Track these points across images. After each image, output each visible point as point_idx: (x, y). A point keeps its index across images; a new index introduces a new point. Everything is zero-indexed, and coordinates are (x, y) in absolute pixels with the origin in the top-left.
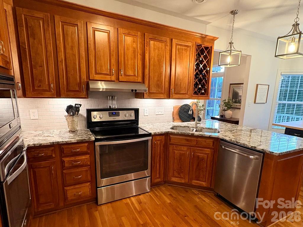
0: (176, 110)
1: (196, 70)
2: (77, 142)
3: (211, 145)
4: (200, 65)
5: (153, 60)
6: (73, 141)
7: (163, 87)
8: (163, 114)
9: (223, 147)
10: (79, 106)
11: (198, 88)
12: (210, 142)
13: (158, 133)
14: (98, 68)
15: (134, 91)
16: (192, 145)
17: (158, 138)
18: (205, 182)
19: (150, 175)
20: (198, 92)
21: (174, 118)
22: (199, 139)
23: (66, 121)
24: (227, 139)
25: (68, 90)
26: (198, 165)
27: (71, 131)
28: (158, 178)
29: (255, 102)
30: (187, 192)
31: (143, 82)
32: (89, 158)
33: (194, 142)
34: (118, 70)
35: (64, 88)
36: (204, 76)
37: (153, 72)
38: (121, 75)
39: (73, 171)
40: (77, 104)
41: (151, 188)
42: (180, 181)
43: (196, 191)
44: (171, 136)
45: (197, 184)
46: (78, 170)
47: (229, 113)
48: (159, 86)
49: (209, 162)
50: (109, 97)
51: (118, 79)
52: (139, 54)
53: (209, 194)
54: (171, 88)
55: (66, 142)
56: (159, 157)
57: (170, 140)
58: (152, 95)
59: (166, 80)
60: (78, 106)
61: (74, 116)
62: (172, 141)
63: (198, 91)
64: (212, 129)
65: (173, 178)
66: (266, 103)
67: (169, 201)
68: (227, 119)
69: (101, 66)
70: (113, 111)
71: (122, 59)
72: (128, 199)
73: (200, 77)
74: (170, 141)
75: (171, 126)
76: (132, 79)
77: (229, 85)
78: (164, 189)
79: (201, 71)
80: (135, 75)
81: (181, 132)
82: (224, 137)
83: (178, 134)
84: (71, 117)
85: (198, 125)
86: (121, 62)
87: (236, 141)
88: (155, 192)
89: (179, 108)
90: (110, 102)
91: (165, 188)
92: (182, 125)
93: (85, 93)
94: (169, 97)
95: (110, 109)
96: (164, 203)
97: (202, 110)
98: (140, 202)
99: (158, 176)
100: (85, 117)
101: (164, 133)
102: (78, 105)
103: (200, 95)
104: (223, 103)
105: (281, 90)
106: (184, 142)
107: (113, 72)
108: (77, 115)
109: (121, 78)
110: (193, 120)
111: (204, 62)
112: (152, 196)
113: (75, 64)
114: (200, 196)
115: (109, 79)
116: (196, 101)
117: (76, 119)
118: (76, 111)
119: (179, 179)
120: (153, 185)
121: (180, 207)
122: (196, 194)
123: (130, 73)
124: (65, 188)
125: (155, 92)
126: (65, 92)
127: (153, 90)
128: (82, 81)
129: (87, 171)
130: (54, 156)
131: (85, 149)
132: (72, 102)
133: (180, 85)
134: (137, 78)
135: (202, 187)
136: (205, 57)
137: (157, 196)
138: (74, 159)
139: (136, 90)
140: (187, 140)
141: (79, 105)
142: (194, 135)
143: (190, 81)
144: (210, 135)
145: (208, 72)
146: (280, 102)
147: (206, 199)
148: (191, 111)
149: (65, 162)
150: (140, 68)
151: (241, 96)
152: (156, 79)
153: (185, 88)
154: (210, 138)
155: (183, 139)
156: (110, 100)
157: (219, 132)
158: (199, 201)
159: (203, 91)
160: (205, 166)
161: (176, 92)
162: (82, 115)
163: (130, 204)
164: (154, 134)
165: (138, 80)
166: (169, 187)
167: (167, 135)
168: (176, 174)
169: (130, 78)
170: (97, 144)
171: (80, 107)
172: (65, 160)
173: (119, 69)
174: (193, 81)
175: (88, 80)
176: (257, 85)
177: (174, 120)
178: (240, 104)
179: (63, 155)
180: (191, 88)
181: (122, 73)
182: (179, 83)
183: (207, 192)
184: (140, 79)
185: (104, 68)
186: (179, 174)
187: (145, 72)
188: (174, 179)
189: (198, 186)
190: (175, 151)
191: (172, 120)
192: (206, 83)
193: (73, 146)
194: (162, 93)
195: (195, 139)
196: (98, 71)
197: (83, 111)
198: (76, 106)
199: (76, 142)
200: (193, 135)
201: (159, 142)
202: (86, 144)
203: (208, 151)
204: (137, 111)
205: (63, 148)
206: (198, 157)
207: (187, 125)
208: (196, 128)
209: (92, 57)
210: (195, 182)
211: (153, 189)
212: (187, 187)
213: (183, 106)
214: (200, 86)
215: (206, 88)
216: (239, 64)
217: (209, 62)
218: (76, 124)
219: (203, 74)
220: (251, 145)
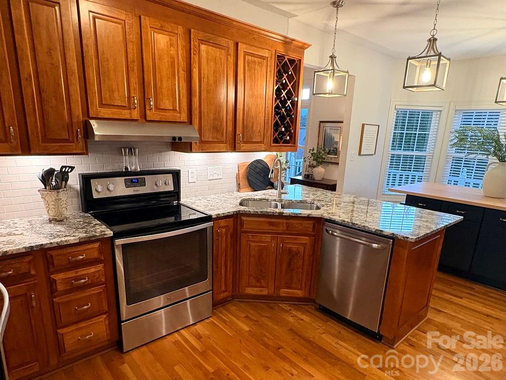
0: (242, 171)
1: (276, 101)
2: (80, 242)
3: (311, 230)
4: (282, 91)
5: (206, 80)
6: (72, 239)
7: (225, 130)
8: (221, 179)
9: (330, 232)
10: (69, 171)
11: (279, 131)
12: (309, 225)
13: (223, 214)
14: (106, 95)
15: (177, 140)
16: (279, 231)
17: (222, 223)
18: (301, 289)
19: (211, 288)
20: (280, 138)
21: (239, 184)
22: (292, 221)
23: (42, 200)
24: (336, 218)
25: (46, 139)
26: (289, 265)
27: (56, 220)
28: (223, 292)
29: (360, 154)
30: (272, 308)
31: (190, 122)
32: (103, 269)
33: (283, 225)
34: (144, 100)
35: (37, 133)
36: (288, 111)
37: (206, 104)
38: (151, 109)
39: (73, 296)
40: (66, 167)
41: (213, 309)
42: (260, 293)
43: (285, 305)
44: (244, 218)
45: (286, 294)
46: (83, 295)
47: (319, 172)
48: (216, 129)
49: (306, 257)
50: (123, 150)
51: (144, 116)
52: (181, 70)
53: (307, 308)
54: (238, 133)
55: (57, 243)
56: (224, 255)
57: (242, 225)
58: (205, 146)
59: (228, 119)
60: (66, 170)
61: (61, 190)
62: (246, 227)
63: (278, 136)
64: (307, 203)
65: (248, 288)
66: (375, 154)
67: (247, 329)
68: (317, 182)
69: (112, 91)
70: (133, 177)
71: (149, 77)
73: (283, 112)
74: (241, 227)
75: (239, 201)
76: (169, 116)
77: (318, 123)
78: (233, 308)
79: (284, 102)
80: (174, 110)
81: (260, 210)
82: (332, 217)
83: (256, 215)
84: (54, 193)
85: (283, 196)
86: (149, 83)
87: (352, 223)
88: (220, 315)
89: (247, 168)
90: (126, 159)
91: (235, 307)
92: (256, 197)
93: (81, 144)
94: (234, 149)
95: (125, 173)
96: (239, 331)
97: (286, 169)
98: (199, 337)
99: (223, 288)
100: (77, 191)
101: (232, 213)
102: (68, 168)
103: (283, 143)
104: (310, 155)
105: (394, 133)
106: (266, 227)
107: (136, 102)
108: (65, 187)
109: (150, 115)
110: (269, 187)
111: (288, 86)
112: (215, 322)
113: (59, 85)
114: (294, 313)
115: (128, 117)
116: (275, 153)
117: (63, 195)
118: (63, 180)
119: (258, 289)
120: (217, 304)
122: (286, 311)
123: (167, 104)
124: (60, 331)
125: (211, 140)
126: (40, 143)
127: (208, 136)
128: (75, 120)
129: (100, 293)
130: (33, 272)
131: (95, 254)
132: (55, 162)
133: (252, 126)
134: (179, 115)
135: (296, 298)
136: (290, 78)
137: (225, 322)
138: (74, 275)
139: (180, 139)
140: (271, 224)
141: (70, 167)
142: (284, 215)
143: (268, 120)
144: (310, 214)
145: (295, 104)
146: (393, 152)
147: (304, 317)
148: (272, 172)
149: (57, 282)
150: (183, 95)
151: (337, 143)
152: (212, 116)
153: (259, 132)
154: (309, 218)
155: (265, 222)
156: (125, 155)
157: (318, 208)
158: (294, 322)
159: (288, 138)
160: (301, 263)
161: (245, 140)
162: (70, 187)
163: (182, 342)
164: (216, 217)
165: (180, 117)
166: (242, 305)
167: (236, 216)
168: (253, 281)
169: (166, 114)
170: (118, 242)
171: (71, 172)
172: (56, 278)
173: (146, 97)
174: (271, 119)
175: (87, 119)
176: (363, 125)
177: (239, 188)
178: (337, 157)
179: (52, 269)
180: (269, 132)
181: (152, 103)
182: (251, 124)
183: (305, 305)
184: (184, 117)
185: (116, 94)
186: (258, 281)
187: (193, 103)
188: (250, 291)
189: (288, 297)
190: (251, 244)
191: (236, 188)
192: (292, 122)
193: (70, 250)
194: (222, 142)
195: (284, 221)
196: (106, 100)
197: (74, 181)
198: (63, 170)
199: (78, 241)
200: (281, 216)
201: (224, 230)
202: (97, 245)
203: (305, 239)
204: (176, 175)
205: (52, 256)
206: (290, 250)
207: (264, 197)
208: (281, 201)
209: (93, 71)
210: (284, 292)
212: (272, 299)
213: (254, 163)
214: (283, 129)
215: (292, 131)
216: (345, 94)
217: (296, 87)
218: (64, 206)
219: (288, 108)
220: (376, 228)
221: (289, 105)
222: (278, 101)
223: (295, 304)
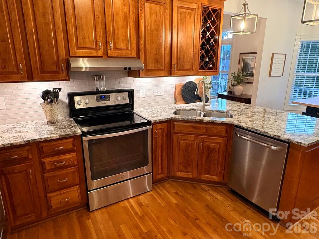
0: (178, 90)
2: (60, 138)
3: (224, 133)
4: (207, 32)
5: (149, 28)
6: (55, 136)
7: (163, 62)
8: (163, 95)
9: (239, 135)
10: (58, 91)
11: (204, 61)
12: (223, 128)
13: (160, 120)
14: (80, 41)
15: (128, 70)
16: (200, 133)
17: (159, 126)
18: (216, 176)
19: (151, 171)
20: (205, 66)
21: (176, 99)
22: (210, 126)
23: (43, 110)
24: (244, 125)
25: (43, 72)
26: (208, 157)
27: (51, 123)
28: (160, 174)
29: (270, 76)
30: (195, 188)
31: (138, 57)
32: (76, 156)
33: (203, 129)
34: (106, 43)
35: (37, 68)
36: (212, 46)
37: (150, 44)
38: (110, 49)
39: (56, 173)
40: (56, 89)
41: (153, 186)
42: (186, 176)
43: (205, 186)
44: (175, 123)
45: (206, 178)
46: (63, 172)
47: (239, 89)
48: (157, 61)
49: (221, 153)
50: (95, 77)
51: (106, 54)
52: (131, 21)
53: (221, 189)
54: (173, 63)
55: (45, 138)
56: (161, 148)
57: (174, 128)
58: (149, 73)
59: (166, 53)
60: (57, 91)
61: (53, 104)
62: (176, 129)
63: (204, 64)
64: (223, 112)
65: (179, 172)
66: (282, 75)
67: (175, 202)
68: (237, 96)
69: (84, 38)
70: (101, 95)
71: (110, 28)
72: (126, 202)
73: (208, 47)
74: (173, 129)
75: (174, 110)
76: (124, 53)
77: (239, 54)
78: (168, 186)
79: (208, 40)
80: (127, 49)
81: (187, 118)
82: (240, 124)
83: (183, 121)
84: (49, 105)
85: (206, 107)
86: (110, 32)
87: (255, 129)
88: (158, 190)
89: (182, 87)
90: (97, 83)
91: (169, 185)
92: (187, 108)
93: (65, 74)
94: (170, 74)
95: (97, 92)
96: (169, 203)
97: (210, 88)
98: (140, 205)
99: (160, 171)
100: (66, 104)
101: (166, 120)
102: (57, 90)
103: (207, 69)
104: (232, 78)
105: (299, 59)
106: (191, 130)
107: (100, 45)
108: (57, 102)
109: (110, 53)
110: (198, 101)
111: (212, 28)
112: (154, 195)
113: (50, 36)
114: (211, 192)
115: (95, 55)
116: (202, 77)
117: (55, 107)
118: (55, 97)
119: (186, 173)
120: (155, 182)
121: (189, 208)
122: (206, 191)
123: (122, 45)
124: (48, 195)
125: (153, 69)
126: (39, 74)
127: (151, 66)
128: (60, 58)
129: (74, 172)
130: (30, 157)
131: (70, 146)
132: (50, 86)
133: (184, 58)
134: (130, 52)
135: (213, 181)
136: (213, 22)
137: (160, 195)
138: (57, 159)
139: (130, 68)
140: (195, 128)
141: (58, 89)
142: (203, 121)
144: (223, 121)
145: (216, 41)
146: (298, 74)
148: (197, 91)
149: (46, 164)
150: (133, 39)
151: (252, 68)
152: (154, 52)
153: (189, 62)
154: (222, 124)
155: (190, 126)
156: (97, 80)
157: (232, 116)
158: (210, 200)
159: (211, 66)
160: (217, 157)
161: (178, 68)
162: (62, 101)
163: (129, 208)
164: (154, 122)
165: (131, 54)
166: (174, 183)
167: (169, 121)
168: (182, 168)
169: (121, 52)
170: (85, 138)
171: (60, 91)
172: (45, 161)
173: (108, 41)
174: (198, 53)
175: (68, 57)
176: (273, 55)
177: (176, 101)
178: (252, 78)
179: (42, 155)
180: (197, 62)
181: (111, 45)
183: (220, 187)
184: (134, 54)
185: (87, 40)
186: (186, 168)
187: (140, 44)
188: (179, 174)
189: (208, 181)
190: (180, 141)
191: (174, 102)
192: (214, 55)
193: (54, 143)
194: (162, 70)
195: (204, 126)
196: (81, 44)
197: (63, 97)
198: (55, 91)
200: (201, 122)
201: (160, 131)
202: (71, 140)
203: (220, 140)
204: (131, 93)
205: (42, 147)
206: (208, 147)
207: (192, 108)
208: (204, 111)
209: (72, 26)
210: (204, 176)
211: (155, 186)
212: (195, 182)
213: (186, 84)
214: (207, 60)
215: (214, 61)
216: (255, 31)
217: (217, 29)
218: (55, 113)
219: (211, 44)
220: (274, 134)
221: (212, 42)
222: (204, 40)
223: (213, 186)
